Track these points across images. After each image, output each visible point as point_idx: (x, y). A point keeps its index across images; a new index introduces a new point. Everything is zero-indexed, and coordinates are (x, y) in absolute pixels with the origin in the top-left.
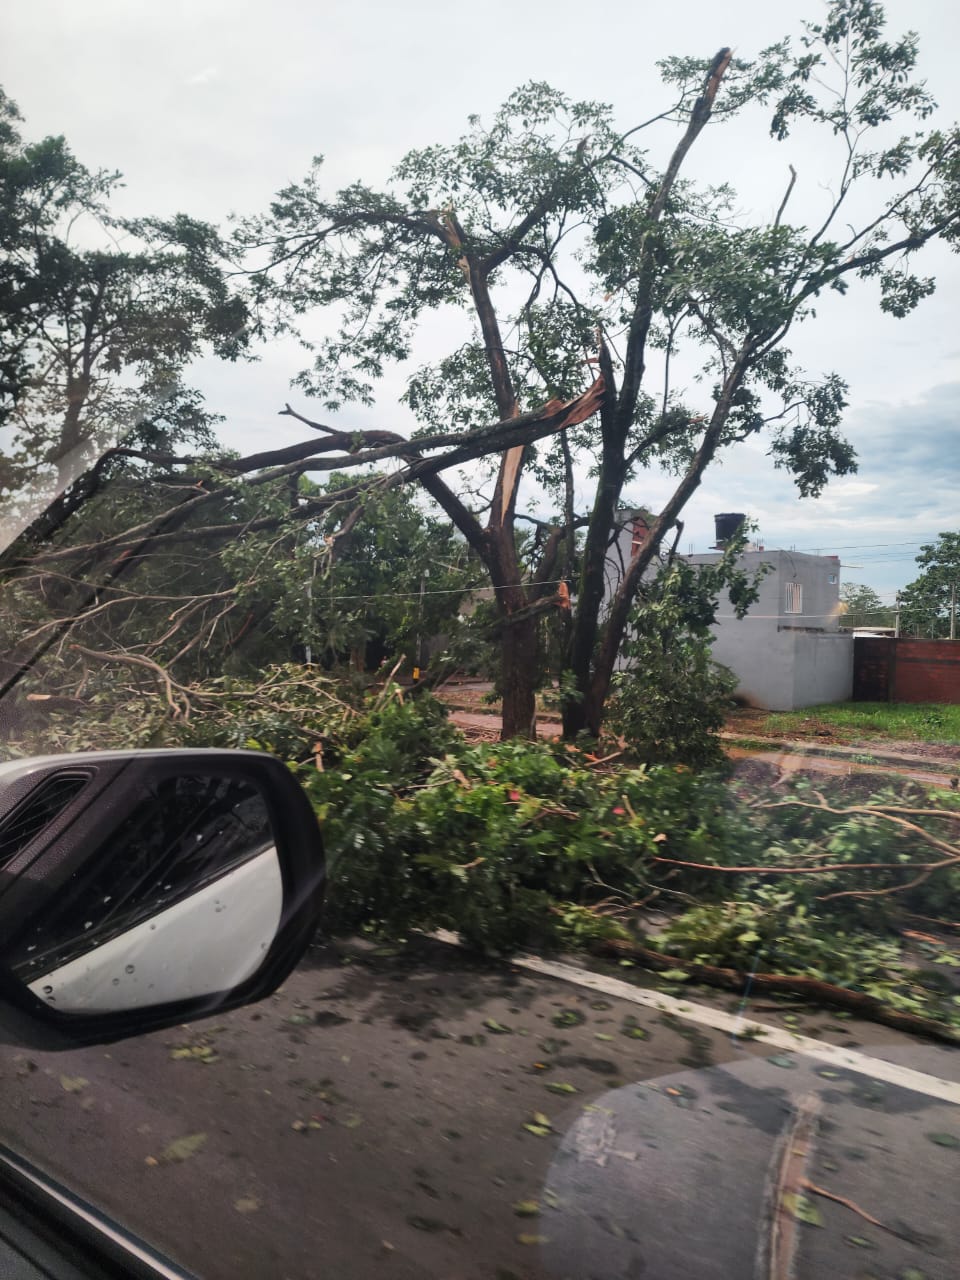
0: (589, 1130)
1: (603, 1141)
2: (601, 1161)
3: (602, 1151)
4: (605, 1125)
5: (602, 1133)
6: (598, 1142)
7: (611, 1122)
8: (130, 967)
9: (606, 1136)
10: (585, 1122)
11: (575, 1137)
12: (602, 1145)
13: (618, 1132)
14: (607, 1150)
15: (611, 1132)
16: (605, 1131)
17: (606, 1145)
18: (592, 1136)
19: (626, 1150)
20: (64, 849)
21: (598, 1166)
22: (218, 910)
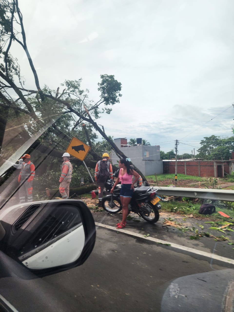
0: (173, 289)
1: (177, 291)
2: (176, 297)
3: (176, 294)
4: (177, 287)
5: (176, 289)
6: (175, 292)
7: (178, 287)
8: (47, 257)
9: (177, 290)
10: (172, 286)
11: (169, 290)
12: (176, 292)
13: (180, 289)
14: (178, 294)
15: (179, 289)
16: (177, 289)
17: (177, 293)
18: (174, 290)
19: (183, 294)
20: (34, 223)
21: (176, 298)
22: (68, 242)
